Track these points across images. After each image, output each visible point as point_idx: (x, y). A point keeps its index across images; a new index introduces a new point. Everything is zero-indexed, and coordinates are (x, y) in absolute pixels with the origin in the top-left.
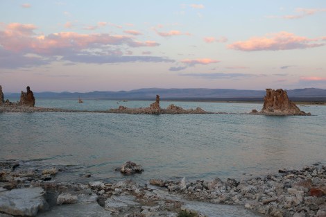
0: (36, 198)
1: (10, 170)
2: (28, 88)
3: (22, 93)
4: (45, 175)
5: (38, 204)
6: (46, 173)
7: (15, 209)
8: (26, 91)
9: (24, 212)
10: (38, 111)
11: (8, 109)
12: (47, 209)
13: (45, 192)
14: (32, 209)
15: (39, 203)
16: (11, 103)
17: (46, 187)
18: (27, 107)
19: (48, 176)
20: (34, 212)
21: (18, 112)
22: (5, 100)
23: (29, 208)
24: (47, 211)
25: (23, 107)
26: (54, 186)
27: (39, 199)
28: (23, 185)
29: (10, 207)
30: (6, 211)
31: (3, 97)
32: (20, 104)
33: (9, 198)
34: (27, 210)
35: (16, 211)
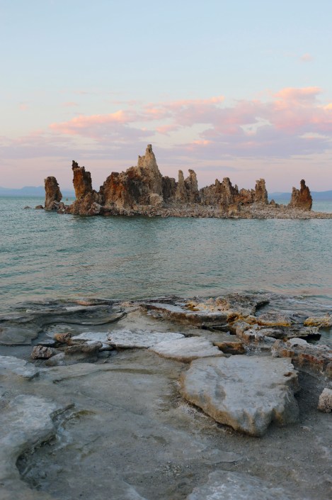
0: (273, 386)
1: (249, 310)
2: (303, 182)
3: (294, 190)
4: (308, 328)
5: (273, 405)
6: (312, 324)
7: (221, 409)
8: (299, 187)
9: (238, 421)
10: (316, 217)
11: (273, 213)
12: (292, 420)
13: (295, 374)
14: (257, 415)
15: (274, 401)
16: (277, 206)
17: (301, 359)
18: (301, 212)
19: (315, 331)
20: (261, 424)
21: (287, 218)
22: (269, 201)
23: (251, 412)
24: (293, 425)
25: (294, 211)
26: (319, 359)
27: (277, 391)
28: (260, 346)
29: (214, 401)
30: (205, 406)
31: (266, 197)
32: (291, 206)
33: (221, 375)
34: (245, 416)
35: (221, 414)
